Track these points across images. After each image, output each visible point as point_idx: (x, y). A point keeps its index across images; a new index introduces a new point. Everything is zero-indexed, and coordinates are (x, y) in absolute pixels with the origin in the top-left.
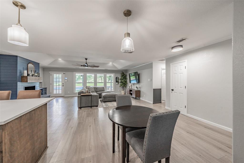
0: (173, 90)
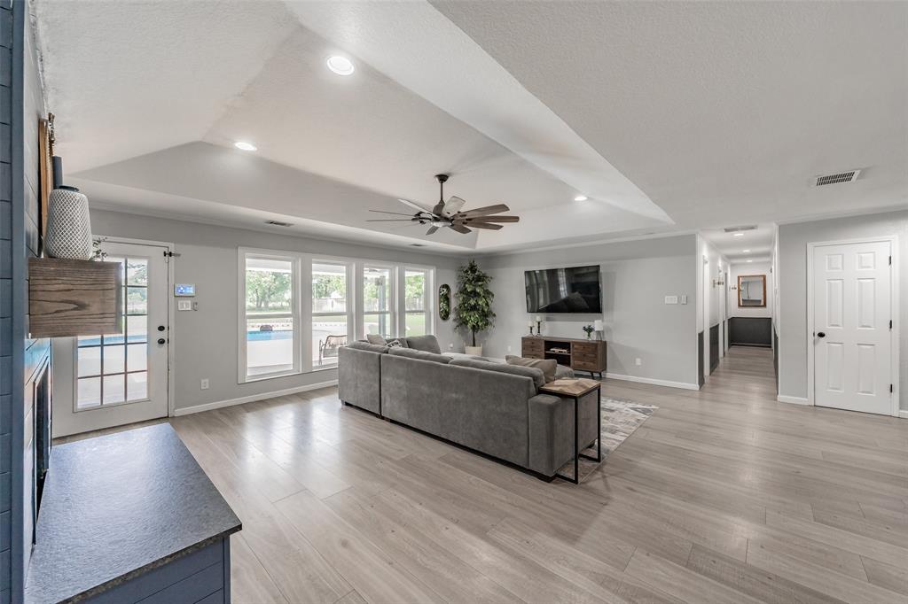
0: (821, 335)
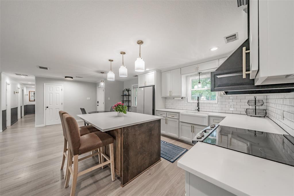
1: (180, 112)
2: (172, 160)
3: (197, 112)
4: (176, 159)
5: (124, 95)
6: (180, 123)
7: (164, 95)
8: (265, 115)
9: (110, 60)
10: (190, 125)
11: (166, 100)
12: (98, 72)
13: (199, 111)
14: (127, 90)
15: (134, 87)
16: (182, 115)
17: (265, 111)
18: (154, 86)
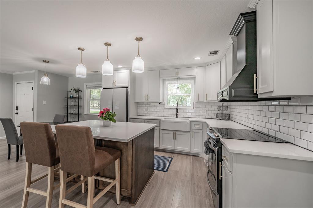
1: (161, 119)
2: (165, 170)
3: (175, 118)
4: (168, 168)
5: (69, 97)
6: (161, 131)
7: (137, 100)
8: (229, 118)
9: (79, 49)
10: (172, 132)
11: (139, 105)
12: (38, 59)
13: (177, 117)
14: (75, 90)
15: (87, 86)
16: (164, 122)
17: (228, 116)
18: (128, 88)
